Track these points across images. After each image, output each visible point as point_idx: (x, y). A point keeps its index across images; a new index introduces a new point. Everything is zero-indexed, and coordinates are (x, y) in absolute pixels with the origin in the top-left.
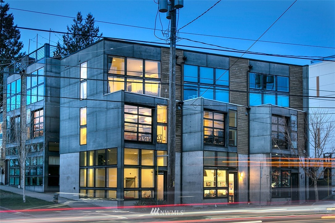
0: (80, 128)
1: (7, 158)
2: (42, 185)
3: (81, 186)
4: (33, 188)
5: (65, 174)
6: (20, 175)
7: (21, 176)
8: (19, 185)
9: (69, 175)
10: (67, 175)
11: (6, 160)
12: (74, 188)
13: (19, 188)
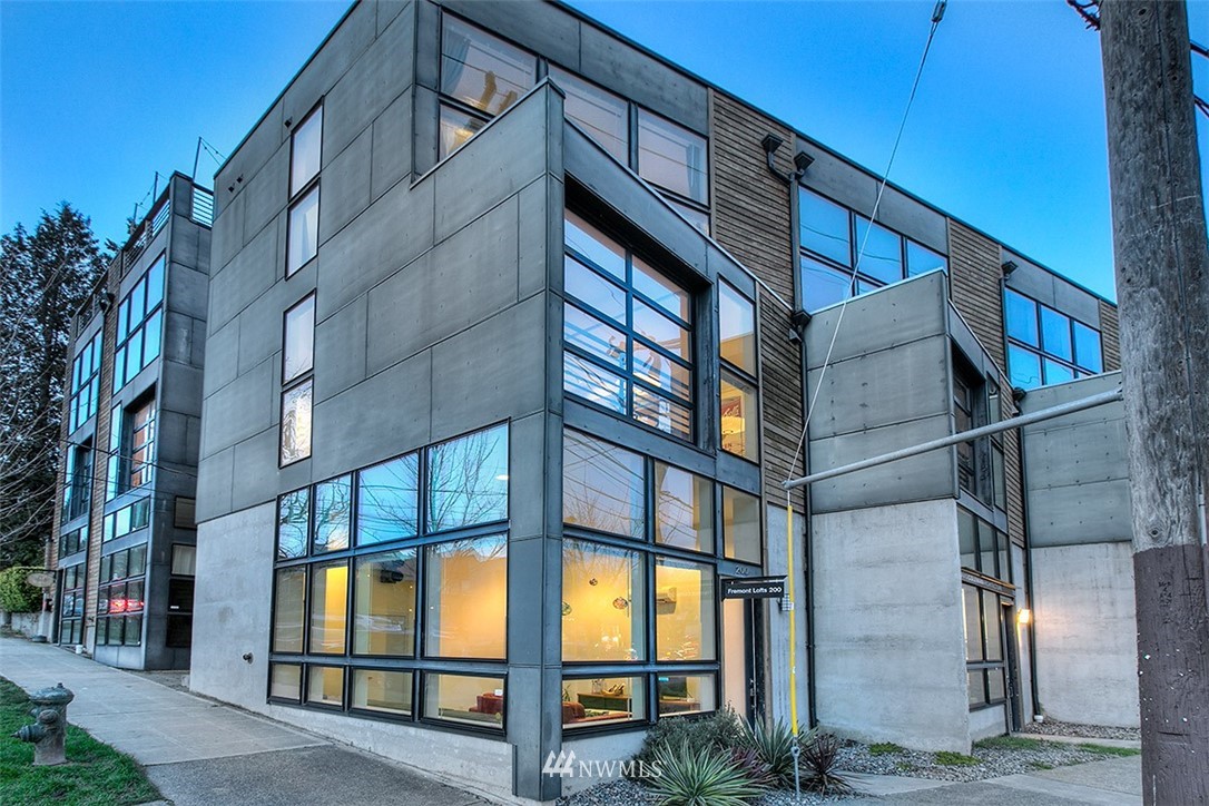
0: (282, 394)
1: (60, 567)
2: (140, 645)
3: (278, 649)
4: (116, 654)
5: (212, 601)
6: (85, 613)
7: (88, 615)
8: (81, 643)
9: (231, 603)
10: (221, 605)
11: (61, 571)
12: (249, 658)
13: (78, 652)
